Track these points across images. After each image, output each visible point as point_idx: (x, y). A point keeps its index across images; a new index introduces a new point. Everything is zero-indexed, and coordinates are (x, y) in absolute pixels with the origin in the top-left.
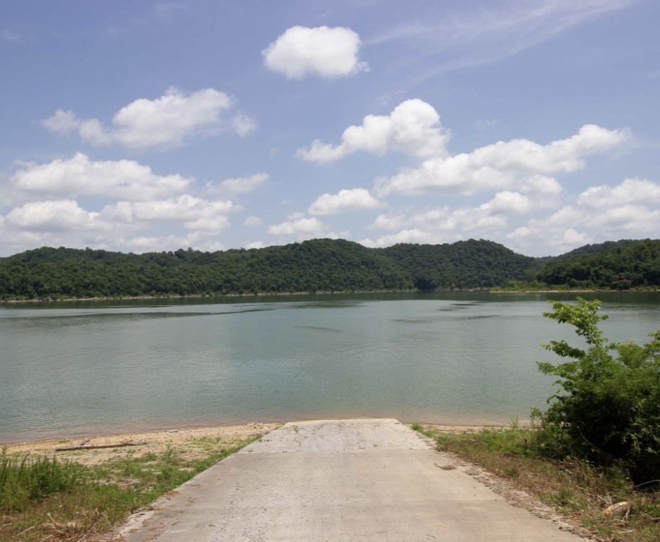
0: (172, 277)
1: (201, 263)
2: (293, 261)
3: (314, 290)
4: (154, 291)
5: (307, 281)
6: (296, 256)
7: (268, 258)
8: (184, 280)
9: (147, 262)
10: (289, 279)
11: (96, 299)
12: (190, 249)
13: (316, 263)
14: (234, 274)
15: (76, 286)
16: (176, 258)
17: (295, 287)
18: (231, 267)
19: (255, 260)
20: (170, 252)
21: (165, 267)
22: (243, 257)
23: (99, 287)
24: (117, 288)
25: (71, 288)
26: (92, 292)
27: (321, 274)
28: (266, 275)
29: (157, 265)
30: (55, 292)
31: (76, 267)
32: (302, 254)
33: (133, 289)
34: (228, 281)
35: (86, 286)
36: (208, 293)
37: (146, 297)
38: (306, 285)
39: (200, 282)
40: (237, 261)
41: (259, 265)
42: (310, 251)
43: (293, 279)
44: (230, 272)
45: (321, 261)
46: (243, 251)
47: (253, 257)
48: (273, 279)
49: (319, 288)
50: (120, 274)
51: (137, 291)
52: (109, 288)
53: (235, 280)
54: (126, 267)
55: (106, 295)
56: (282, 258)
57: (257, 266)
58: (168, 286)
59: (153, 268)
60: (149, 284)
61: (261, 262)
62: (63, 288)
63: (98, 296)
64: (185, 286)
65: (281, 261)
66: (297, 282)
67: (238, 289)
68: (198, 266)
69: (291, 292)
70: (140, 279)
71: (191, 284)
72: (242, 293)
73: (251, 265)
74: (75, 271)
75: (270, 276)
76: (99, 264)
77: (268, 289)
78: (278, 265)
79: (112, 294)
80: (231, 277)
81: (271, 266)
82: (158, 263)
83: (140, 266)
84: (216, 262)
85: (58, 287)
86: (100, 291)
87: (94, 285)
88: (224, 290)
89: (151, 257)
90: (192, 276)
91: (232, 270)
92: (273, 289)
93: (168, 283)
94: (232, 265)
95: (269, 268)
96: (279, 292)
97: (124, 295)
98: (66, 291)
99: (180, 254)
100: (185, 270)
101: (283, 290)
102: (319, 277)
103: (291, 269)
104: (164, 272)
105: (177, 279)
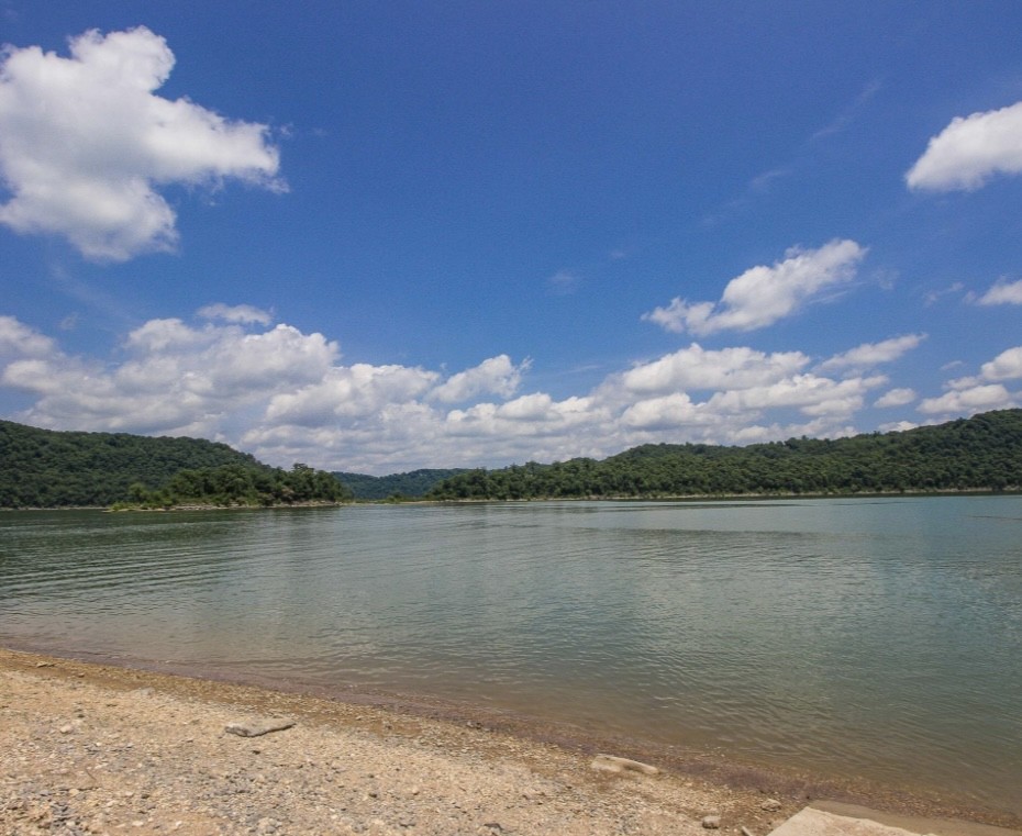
0: (782, 470)
1: (819, 453)
2: (958, 445)
3: (1001, 485)
4: (761, 488)
5: (986, 473)
6: (962, 437)
7: (917, 442)
8: (798, 474)
9: (752, 454)
10: (954, 471)
11: (696, 496)
12: (804, 437)
13: (1000, 446)
14: (867, 465)
15: (675, 482)
16: (787, 449)
17: (966, 482)
18: (861, 456)
19: (896, 445)
20: (780, 443)
21: (774, 460)
22: (878, 443)
23: (699, 483)
24: (719, 485)
25: (670, 485)
26: (692, 489)
27: (1010, 461)
28: (915, 465)
29: (763, 457)
30: (655, 489)
31: (674, 462)
32: (973, 434)
33: (737, 485)
34: (859, 474)
35: (685, 483)
36: (831, 490)
37: (752, 495)
38: (984, 478)
39: (819, 476)
40: (869, 448)
41: (903, 452)
42: (986, 428)
43: (960, 469)
44: (861, 463)
45: (1007, 442)
46: (876, 435)
47: (893, 442)
48: (928, 469)
49: (1010, 482)
50: (721, 468)
51: (741, 487)
52: (710, 484)
53: (868, 473)
54: (726, 461)
55: (707, 492)
56: (940, 441)
57: (899, 453)
58: (778, 482)
59: (758, 460)
60: (754, 479)
61: (907, 447)
62: (663, 484)
63: (699, 493)
64: (800, 482)
65: (939, 445)
66: (969, 473)
67: (873, 485)
68: (816, 457)
69: (959, 488)
70: (743, 474)
71: (807, 479)
72: (880, 489)
73: (891, 453)
74: (674, 466)
75: (922, 466)
76: (699, 458)
77: (920, 484)
78: (934, 450)
79: (713, 491)
80: (863, 468)
81: (922, 452)
82: (766, 455)
83: (742, 458)
84: (840, 450)
85: (657, 484)
86: (700, 487)
87: (694, 481)
88: (854, 486)
89: (757, 449)
90: (807, 469)
91: (863, 459)
92: (930, 484)
93: (778, 477)
94: (863, 454)
95: (920, 456)
96: (939, 488)
97: (727, 492)
98: (665, 488)
99: (792, 444)
100: (799, 462)
101: (946, 486)
102: (1008, 466)
103: (957, 455)
104: (772, 464)
105: (789, 473)
